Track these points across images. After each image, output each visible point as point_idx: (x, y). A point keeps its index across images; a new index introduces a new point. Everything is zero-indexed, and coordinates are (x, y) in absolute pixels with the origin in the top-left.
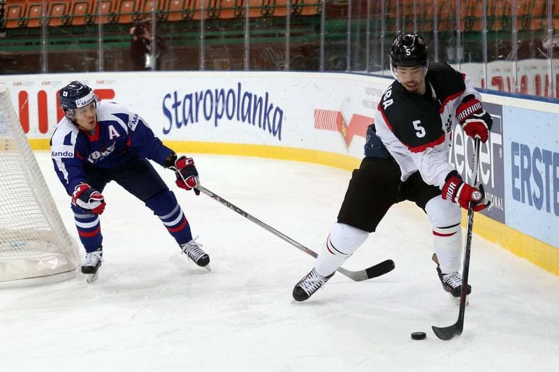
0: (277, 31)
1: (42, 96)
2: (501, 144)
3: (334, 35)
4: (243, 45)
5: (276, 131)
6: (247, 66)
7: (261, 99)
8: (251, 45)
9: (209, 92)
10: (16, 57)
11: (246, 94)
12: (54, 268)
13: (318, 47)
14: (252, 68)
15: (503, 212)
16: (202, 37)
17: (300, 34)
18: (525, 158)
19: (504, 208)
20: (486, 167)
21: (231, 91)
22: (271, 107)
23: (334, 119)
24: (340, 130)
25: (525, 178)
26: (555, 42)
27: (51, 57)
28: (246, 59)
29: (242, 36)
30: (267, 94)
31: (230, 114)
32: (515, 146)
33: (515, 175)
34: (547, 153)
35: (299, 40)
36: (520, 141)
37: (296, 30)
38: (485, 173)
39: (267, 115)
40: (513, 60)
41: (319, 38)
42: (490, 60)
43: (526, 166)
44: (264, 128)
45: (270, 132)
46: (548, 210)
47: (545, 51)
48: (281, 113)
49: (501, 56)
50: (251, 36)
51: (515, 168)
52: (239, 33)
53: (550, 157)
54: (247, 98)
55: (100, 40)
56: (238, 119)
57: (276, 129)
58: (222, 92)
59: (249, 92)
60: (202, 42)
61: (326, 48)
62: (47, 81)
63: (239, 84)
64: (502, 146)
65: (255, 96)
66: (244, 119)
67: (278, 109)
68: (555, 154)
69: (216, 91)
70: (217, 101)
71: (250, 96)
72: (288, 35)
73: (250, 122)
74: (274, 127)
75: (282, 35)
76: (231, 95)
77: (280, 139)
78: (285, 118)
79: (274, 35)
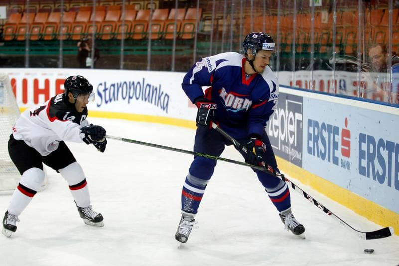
0: (167, 48)
1: (25, 82)
2: (301, 120)
3: (200, 51)
4: (146, 56)
5: (164, 108)
6: (148, 68)
7: (156, 89)
8: (152, 56)
9: (125, 83)
10: (11, 58)
11: (148, 85)
14: (152, 69)
15: (301, 160)
16: (122, 50)
17: (181, 50)
18: (316, 129)
19: (302, 158)
20: (292, 133)
21: (139, 83)
22: (162, 93)
25: (316, 140)
26: (337, 60)
27: (31, 58)
28: (149, 64)
29: (146, 50)
30: (160, 86)
31: (138, 96)
32: (310, 122)
33: (309, 138)
34: (330, 127)
35: (180, 54)
36: (314, 119)
37: (179, 48)
38: (291, 137)
39: (159, 98)
40: (310, 70)
41: (192, 54)
42: (296, 70)
43: (316, 134)
44: (158, 105)
45: (161, 107)
46: (329, 160)
47: (331, 65)
48: (168, 97)
49: (303, 68)
50: (152, 50)
51: (309, 135)
52: (144, 48)
53: (331, 128)
54: (148, 88)
55: (61, 49)
56: (142, 99)
58: (133, 83)
60: (122, 53)
62: (28, 73)
63: (144, 79)
64: (302, 121)
65: (153, 87)
66: (145, 100)
67: (166, 95)
68: (334, 127)
69: (130, 83)
70: (130, 88)
71: (150, 86)
72: (174, 50)
73: (149, 101)
74: (163, 105)
75: (170, 50)
76: (138, 85)
77: (167, 112)
78: (171, 101)
79: (165, 50)
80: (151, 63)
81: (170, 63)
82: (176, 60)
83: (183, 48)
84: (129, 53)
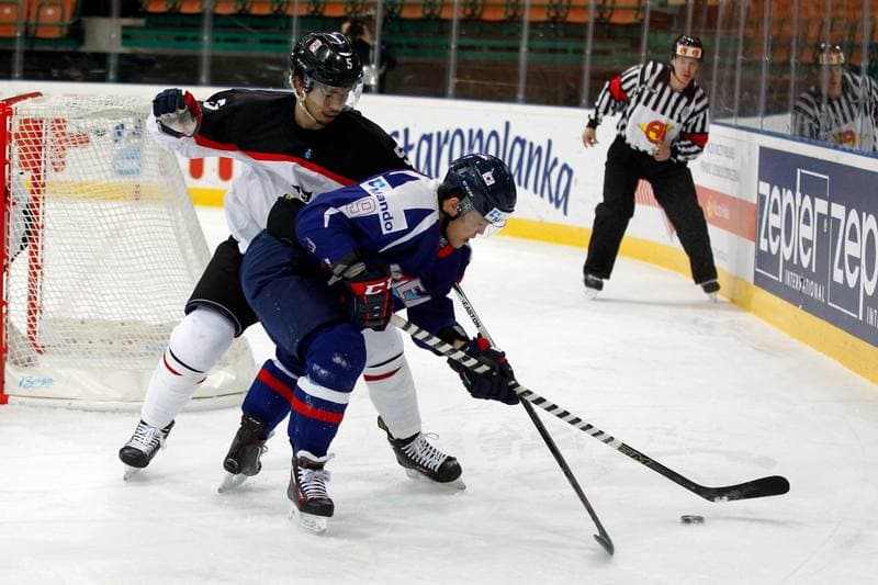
0: (571, 45)
4: (516, 63)
5: (560, 200)
6: (520, 96)
7: (539, 150)
8: (529, 65)
9: (459, 132)
10: (161, 58)
11: (518, 140)
14: (531, 99)
16: (453, 46)
21: (494, 133)
22: (555, 162)
27: (215, 61)
28: (522, 86)
29: (516, 49)
30: (550, 142)
35: (604, 61)
37: (602, 46)
39: (547, 174)
44: (542, 195)
45: (551, 200)
48: (570, 172)
50: (530, 49)
52: (511, 43)
54: (518, 147)
57: (560, 198)
58: (480, 134)
59: (522, 137)
60: (453, 54)
63: (507, 124)
65: (531, 144)
67: (565, 167)
69: (471, 132)
70: (471, 147)
71: (522, 142)
72: (588, 52)
74: (557, 193)
75: (580, 52)
76: (493, 140)
77: (565, 213)
78: (576, 181)
79: (565, 51)
80: (528, 82)
81: (579, 83)
83: (612, 46)
84: (469, 56)
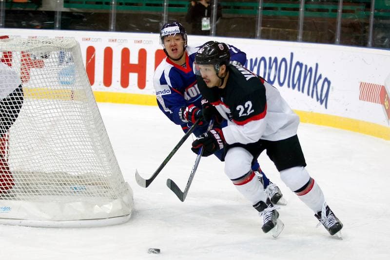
0: (330, 7)
1: (108, 52)
3: (381, 14)
4: (297, 18)
5: (323, 100)
6: (300, 37)
7: (311, 69)
8: (305, 18)
9: (263, 59)
10: (86, 14)
11: (298, 63)
12: (108, 212)
13: (368, 24)
14: (305, 40)
16: (260, 7)
17: (352, 11)
21: (284, 60)
22: (320, 77)
23: (378, 92)
24: (383, 103)
27: (119, 16)
28: (301, 31)
29: (297, 9)
30: (317, 65)
31: (282, 81)
35: (350, 16)
37: (348, 8)
39: (315, 84)
41: (368, 17)
44: (312, 96)
45: (318, 99)
48: (329, 83)
50: (306, 9)
52: (295, 6)
54: (298, 68)
55: (165, 4)
56: (289, 86)
57: (323, 98)
58: (276, 59)
59: (301, 62)
60: (260, 13)
61: (375, 26)
62: (114, 38)
63: (292, 54)
65: (306, 66)
66: (294, 86)
67: (326, 80)
69: (270, 58)
70: (270, 68)
71: (301, 65)
72: (340, 11)
73: (299, 90)
74: (321, 95)
75: (336, 11)
76: (283, 63)
77: (326, 107)
78: (332, 89)
79: (327, 10)
80: (304, 29)
81: (335, 30)
82: (343, 26)
83: (355, 8)
84: (270, 13)
